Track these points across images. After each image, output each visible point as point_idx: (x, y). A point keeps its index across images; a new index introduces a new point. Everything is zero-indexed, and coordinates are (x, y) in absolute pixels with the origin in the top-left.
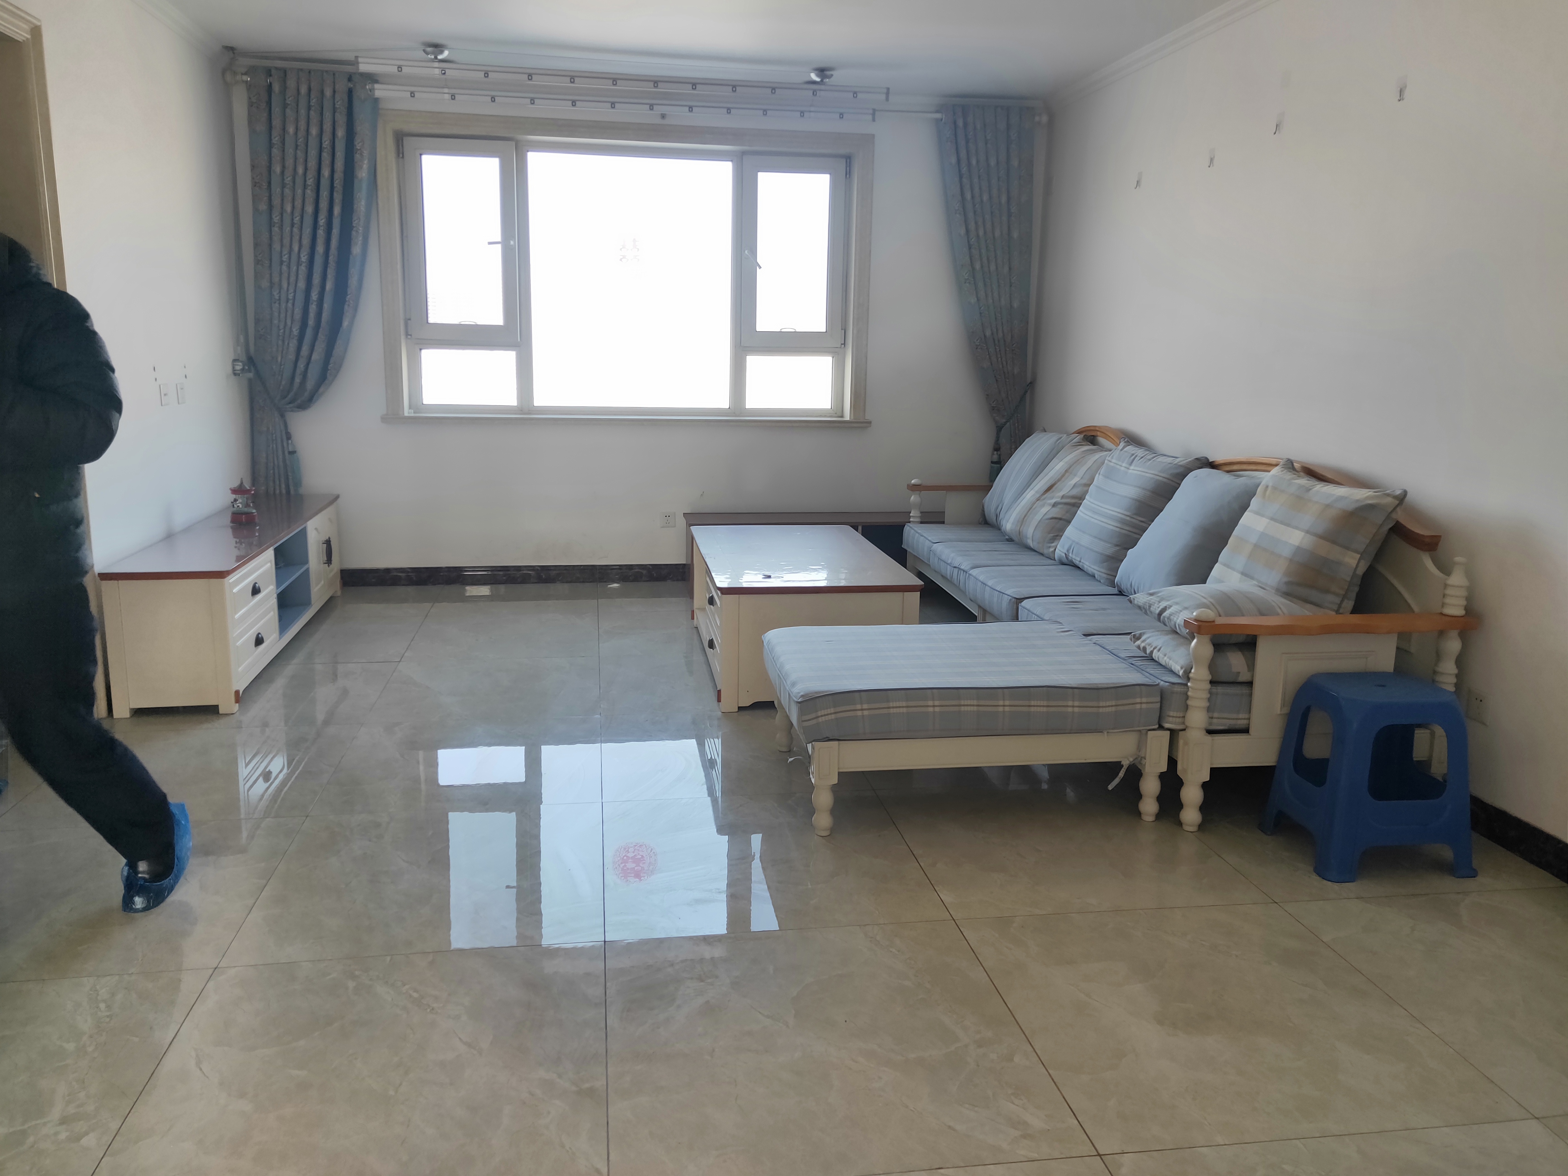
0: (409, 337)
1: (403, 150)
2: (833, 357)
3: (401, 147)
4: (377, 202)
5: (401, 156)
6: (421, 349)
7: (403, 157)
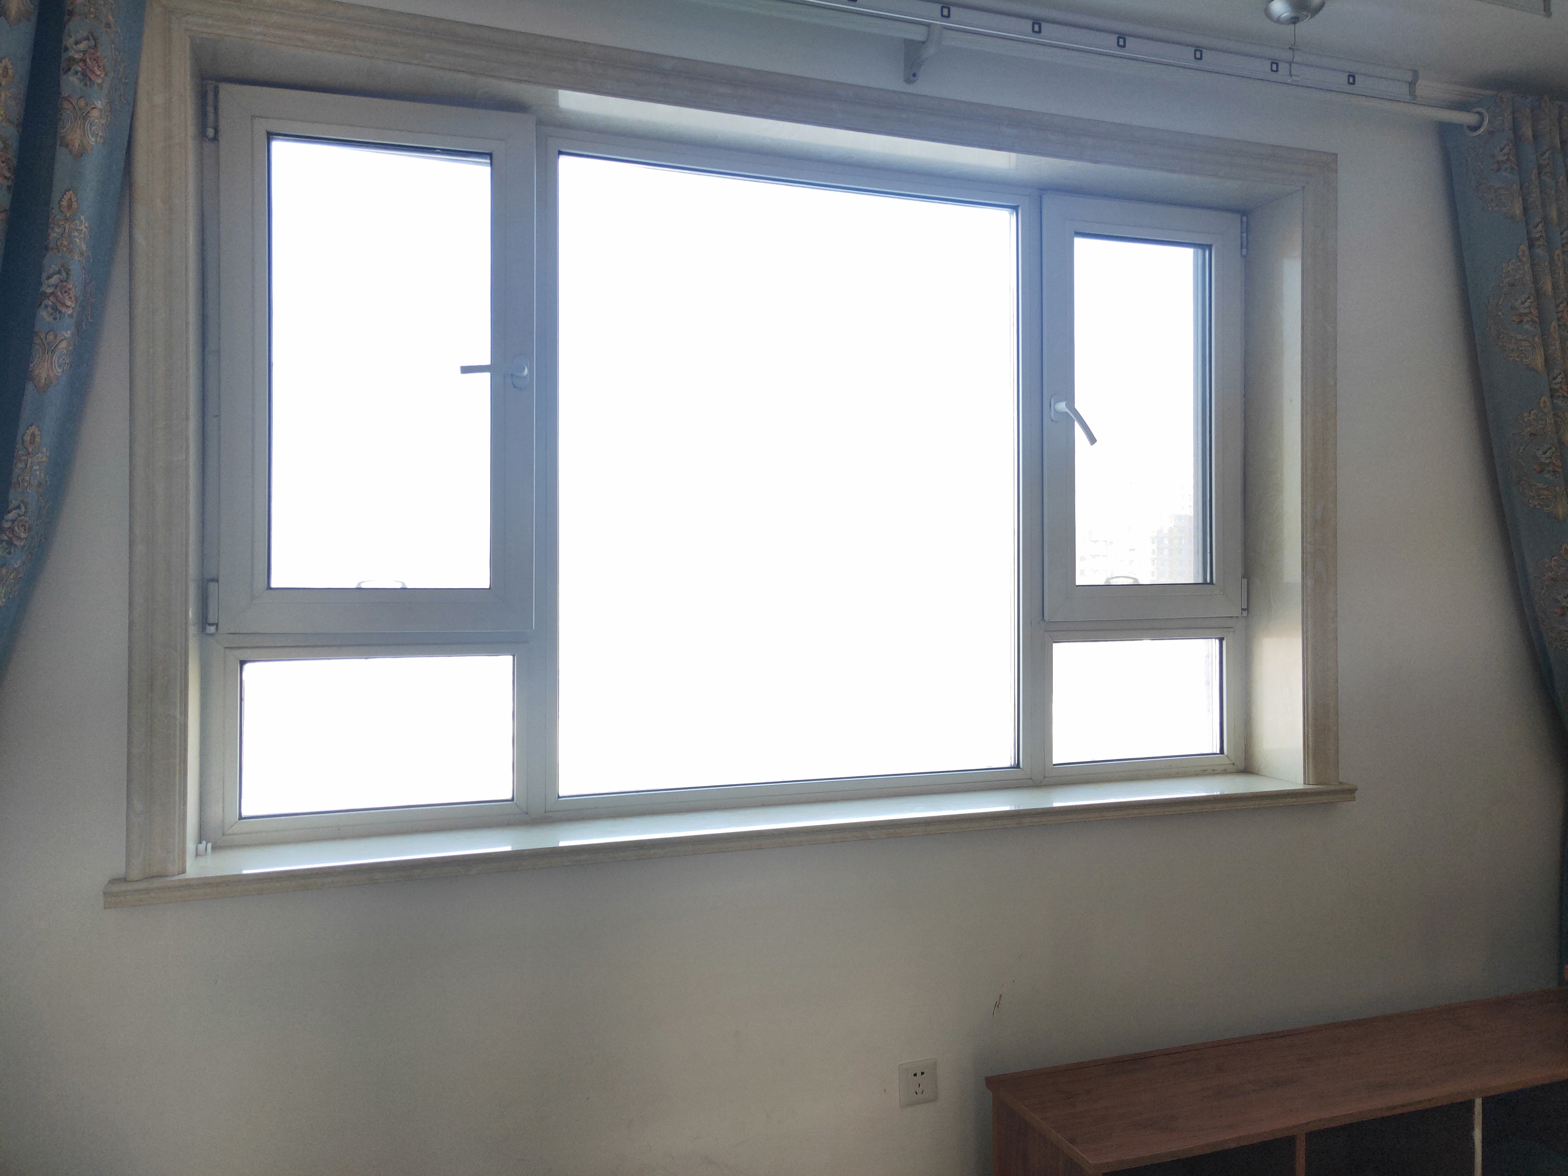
0: (212, 629)
1: (217, 121)
2: (1221, 640)
3: (210, 109)
4: (131, 236)
5: (210, 132)
6: (243, 663)
7: (215, 139)
